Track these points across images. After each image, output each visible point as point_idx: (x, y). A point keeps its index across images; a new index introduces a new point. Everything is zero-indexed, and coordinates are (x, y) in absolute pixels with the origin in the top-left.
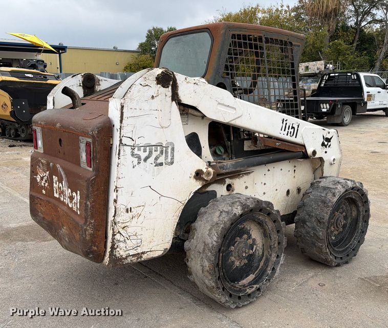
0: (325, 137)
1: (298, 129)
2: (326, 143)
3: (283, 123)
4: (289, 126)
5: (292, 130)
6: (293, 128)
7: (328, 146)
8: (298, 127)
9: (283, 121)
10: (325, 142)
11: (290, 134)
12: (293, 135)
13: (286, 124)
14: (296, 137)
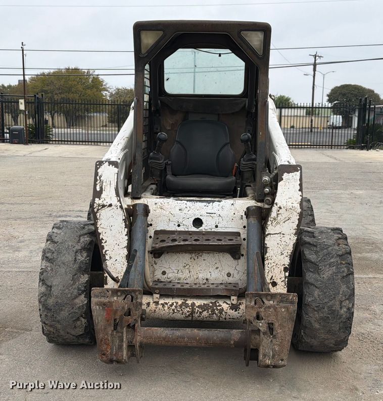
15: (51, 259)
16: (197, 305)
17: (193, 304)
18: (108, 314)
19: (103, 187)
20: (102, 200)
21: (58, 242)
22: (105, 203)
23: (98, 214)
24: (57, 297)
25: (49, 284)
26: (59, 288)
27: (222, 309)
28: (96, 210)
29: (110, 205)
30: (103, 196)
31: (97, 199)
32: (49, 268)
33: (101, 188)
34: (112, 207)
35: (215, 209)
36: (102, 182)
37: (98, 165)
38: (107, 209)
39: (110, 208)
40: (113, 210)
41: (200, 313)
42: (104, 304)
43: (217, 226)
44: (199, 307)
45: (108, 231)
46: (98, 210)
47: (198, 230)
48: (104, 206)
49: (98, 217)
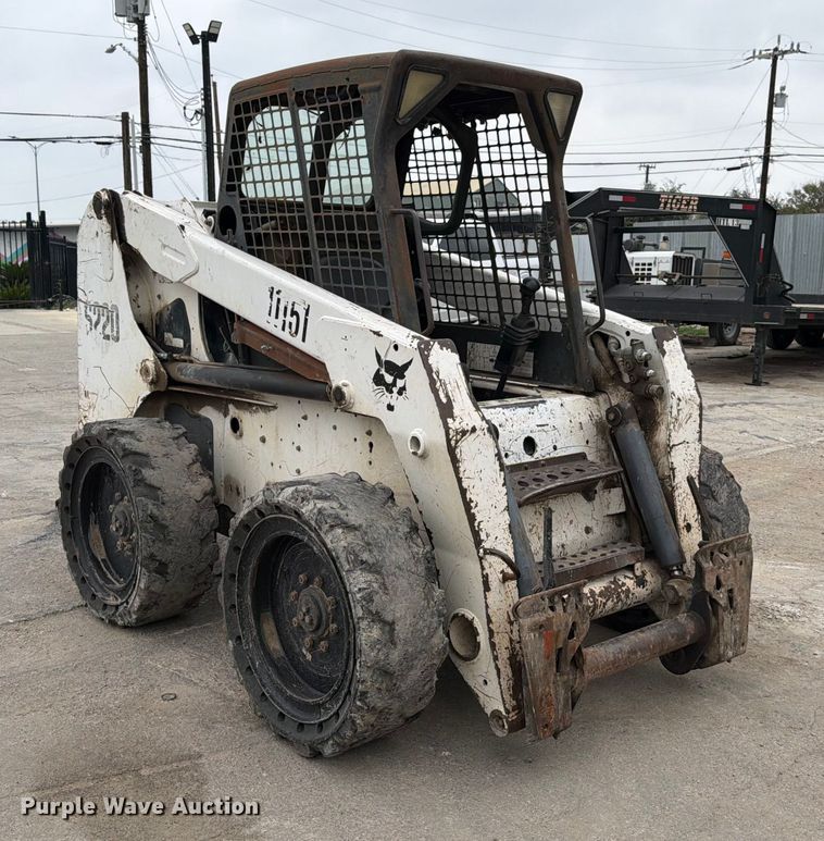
0: (383, 357)
1: (306, 320)
2: (389, 379)
3: (271, 297)
4: (286, 308)
5: (294, 319)
6: (294, 313)
7: (395, 390)
8: (307, 314)
9: (272, 294)
10: (383, 372)
11: (290, 328)
12: (296, 332)
13: (279, 300)
14: (304, 340)
15: (373, 564)
16: (597, 592)
17: (592, 592)
18: (547, 644)
19: (450, 394)
20: (458, 420)
21: (361, 526)
22: (464, 425)
23: (458, 450)
24: (406, 642)
25: (389, 618)
26: (408, 622)
27: (628, 590)
28: (453, 443)
29: (474, 430)
30: (456, 411)
31: (450, 421)
32: (375, 585)
33: (447, 396)
34: (478, 432)
35: (545, 417)
36: (445, 385)
37: (424, 349)
38: (470, 438)
39: (473, 436)
40: (479, 439)
41: (605, 604)
42: (541, 626)
43: (555, 448)
44: (601, 594)
45: (476, 482)
46: (457, 442)
47: (533, 460)
48: (464, 433)
49: (458, 456)
